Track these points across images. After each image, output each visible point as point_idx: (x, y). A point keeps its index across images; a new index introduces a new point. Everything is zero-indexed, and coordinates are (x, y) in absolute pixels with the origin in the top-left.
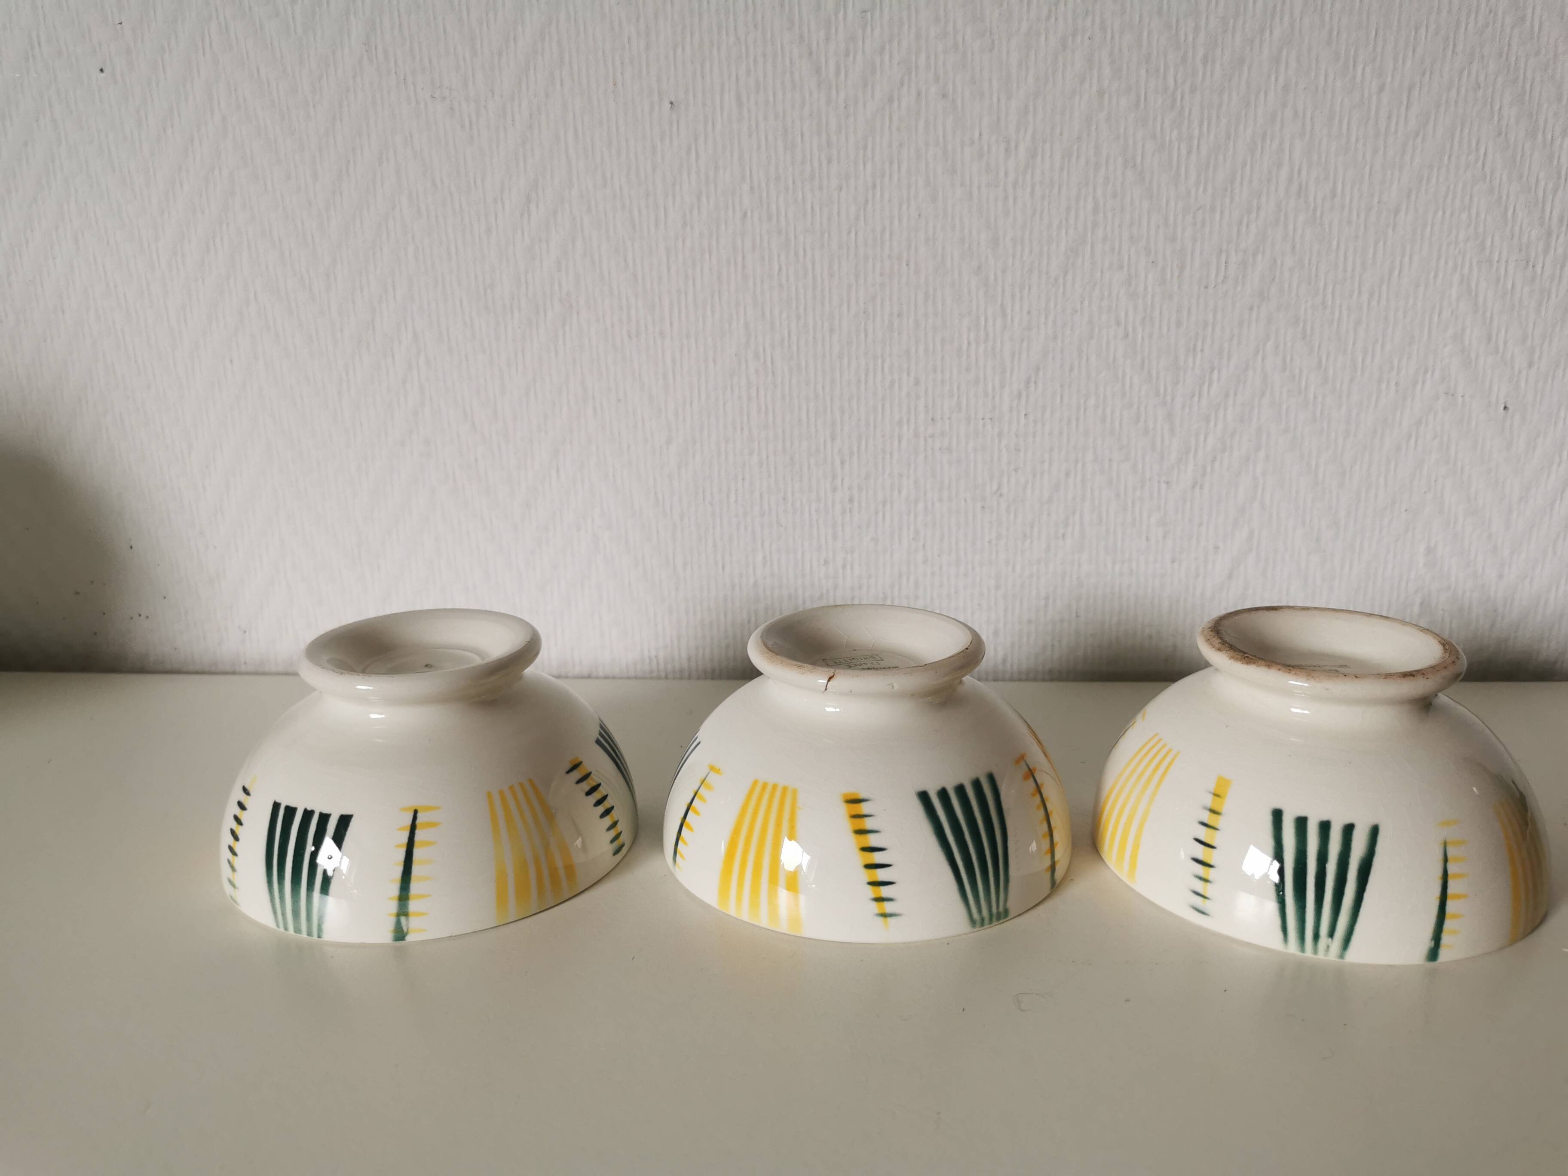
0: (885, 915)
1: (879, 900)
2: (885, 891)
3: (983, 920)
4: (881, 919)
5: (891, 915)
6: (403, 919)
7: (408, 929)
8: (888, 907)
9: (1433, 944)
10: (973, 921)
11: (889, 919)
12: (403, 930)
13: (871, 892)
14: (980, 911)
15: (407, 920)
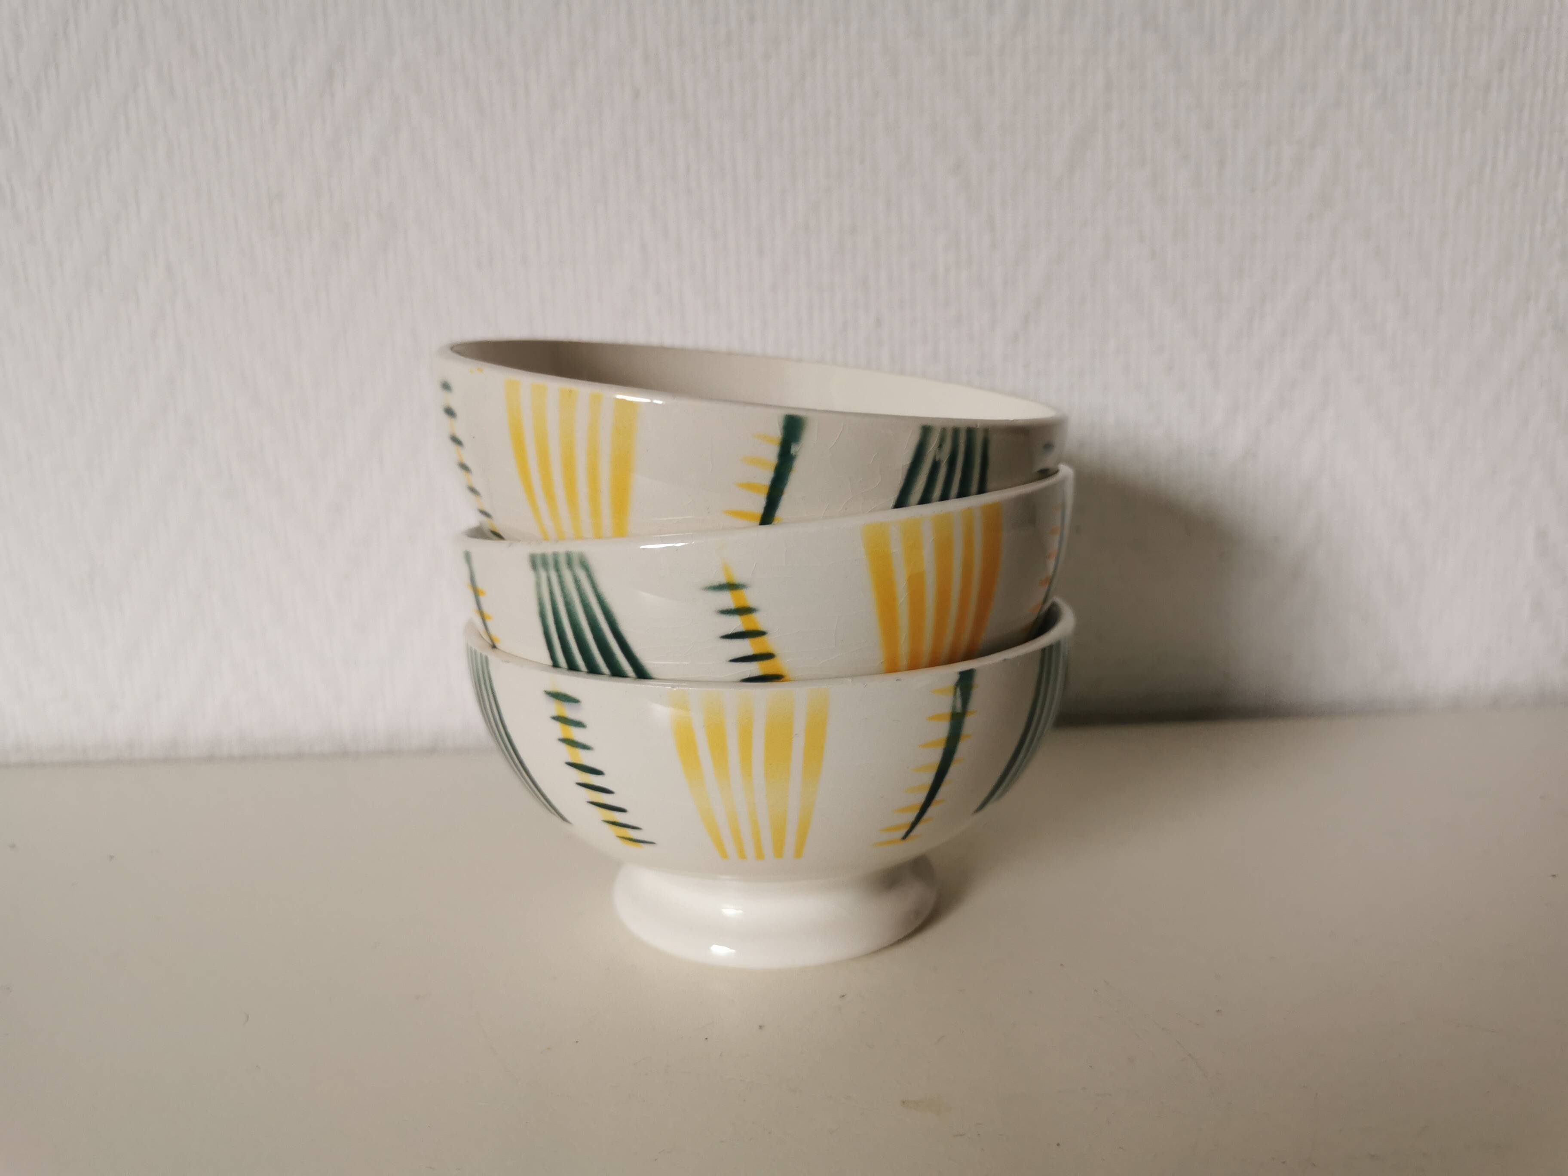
0: (731, 586)
1: (743, 611)
2: (736, 624)
3: (570, 564)
4: (737, 579)
5: (721, 587)
6: (959, 708)
7: (955, 689)
8: (727, 600)
9: (794, 449)
10: (585, 566)
11: (722, 579)
12: (961, 689)
13: (758, 621)
14: (577, 581)
15: (954, 707)
